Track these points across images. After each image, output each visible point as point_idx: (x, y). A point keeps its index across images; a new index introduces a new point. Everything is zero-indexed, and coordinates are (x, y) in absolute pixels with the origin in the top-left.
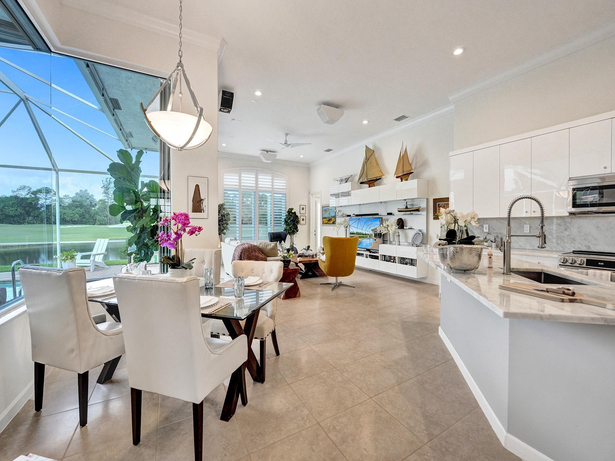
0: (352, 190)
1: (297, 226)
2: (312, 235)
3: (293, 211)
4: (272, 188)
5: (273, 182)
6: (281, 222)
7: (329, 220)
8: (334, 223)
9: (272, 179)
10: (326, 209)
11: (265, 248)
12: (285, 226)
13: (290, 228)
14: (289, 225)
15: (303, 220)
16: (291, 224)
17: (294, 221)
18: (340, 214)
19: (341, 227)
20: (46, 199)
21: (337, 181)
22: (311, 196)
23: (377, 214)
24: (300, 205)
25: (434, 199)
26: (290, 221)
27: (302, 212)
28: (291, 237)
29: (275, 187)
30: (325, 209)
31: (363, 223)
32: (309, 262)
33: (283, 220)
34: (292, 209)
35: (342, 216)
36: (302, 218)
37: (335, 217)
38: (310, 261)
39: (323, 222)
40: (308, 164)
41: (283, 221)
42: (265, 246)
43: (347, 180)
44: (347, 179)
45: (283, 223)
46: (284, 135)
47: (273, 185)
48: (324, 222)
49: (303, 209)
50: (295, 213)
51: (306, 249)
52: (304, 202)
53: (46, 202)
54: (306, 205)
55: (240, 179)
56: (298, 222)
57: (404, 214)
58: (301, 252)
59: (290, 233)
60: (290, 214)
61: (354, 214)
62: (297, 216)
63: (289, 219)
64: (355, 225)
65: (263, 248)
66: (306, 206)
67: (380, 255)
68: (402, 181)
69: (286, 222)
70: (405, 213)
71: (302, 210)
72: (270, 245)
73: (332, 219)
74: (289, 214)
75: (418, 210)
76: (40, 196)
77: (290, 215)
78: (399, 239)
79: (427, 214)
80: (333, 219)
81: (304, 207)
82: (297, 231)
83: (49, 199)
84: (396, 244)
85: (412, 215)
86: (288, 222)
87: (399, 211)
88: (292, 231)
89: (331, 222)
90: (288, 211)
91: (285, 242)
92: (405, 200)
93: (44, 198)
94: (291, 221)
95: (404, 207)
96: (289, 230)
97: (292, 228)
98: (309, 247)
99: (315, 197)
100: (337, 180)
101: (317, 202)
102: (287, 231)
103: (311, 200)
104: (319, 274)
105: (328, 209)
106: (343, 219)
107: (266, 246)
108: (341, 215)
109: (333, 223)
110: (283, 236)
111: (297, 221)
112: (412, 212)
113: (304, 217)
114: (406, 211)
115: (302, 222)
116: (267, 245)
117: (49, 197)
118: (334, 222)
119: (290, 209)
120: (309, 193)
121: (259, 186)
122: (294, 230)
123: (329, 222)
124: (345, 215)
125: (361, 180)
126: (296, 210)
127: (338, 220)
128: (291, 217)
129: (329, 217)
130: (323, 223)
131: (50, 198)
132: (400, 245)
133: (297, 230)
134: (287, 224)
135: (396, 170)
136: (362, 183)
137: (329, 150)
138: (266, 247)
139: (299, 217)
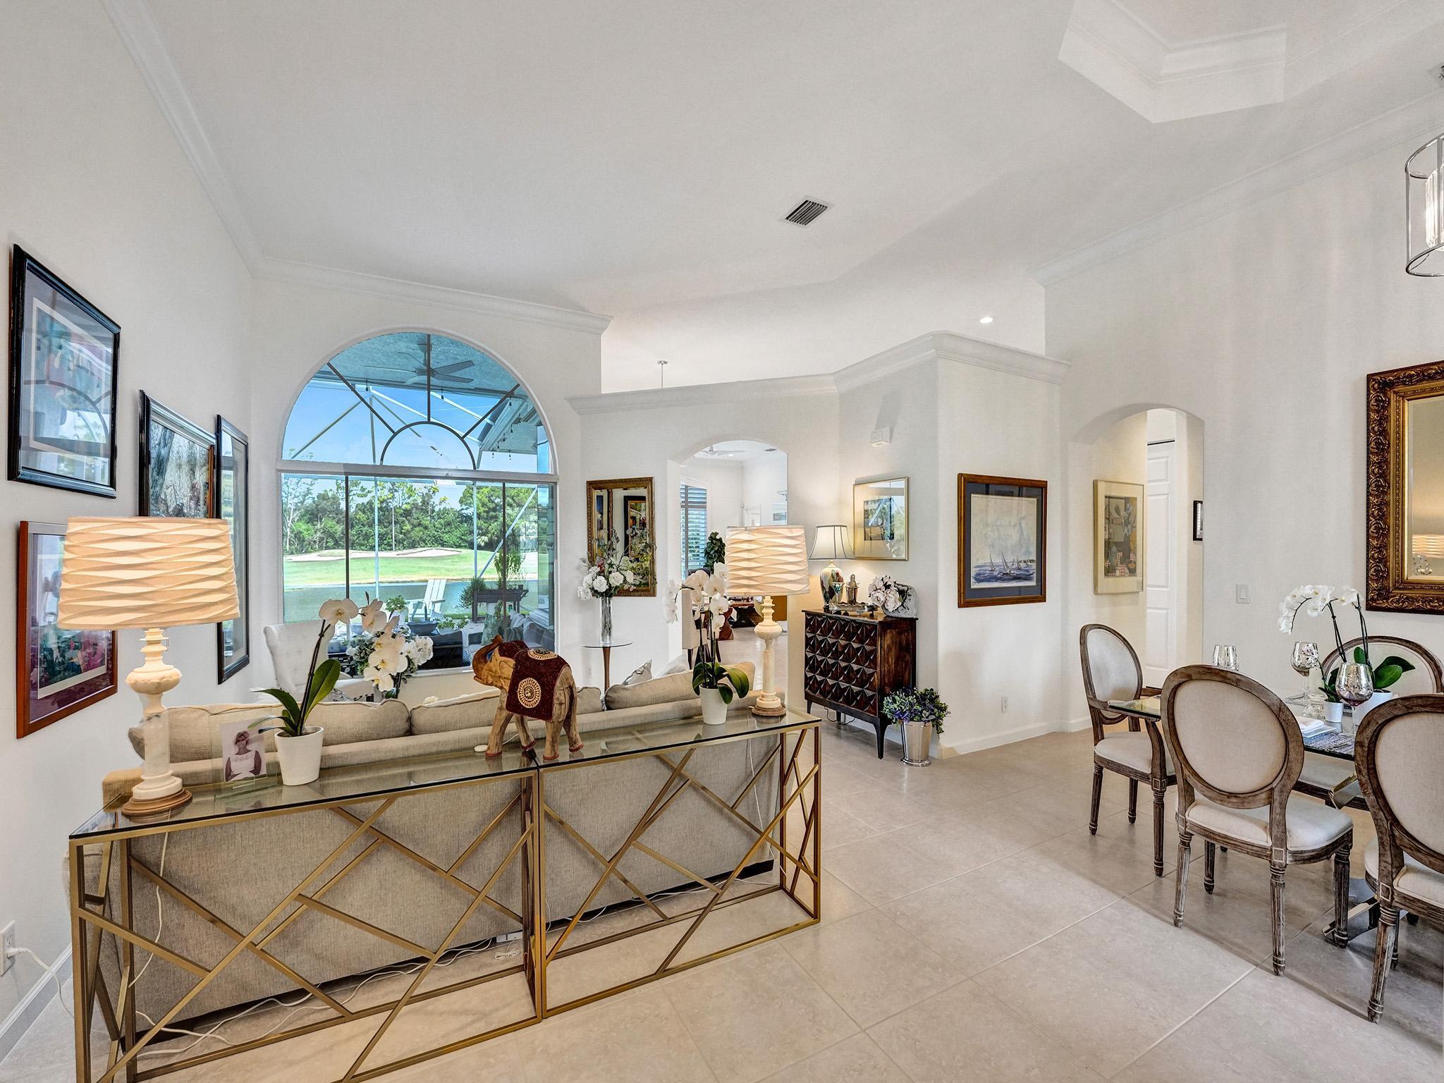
3: (718, 537)
4: (686, 501)
5: (687, 493)
6: (699, 553)
12: (705, 560)
14: (711, 558)
16: (715, 556)
17: (721, 553)
22: (745, 511)
27: (730, 536)
33: (702, 550)
34: (717, 534)
36: (729, 545)
40: (741, 462)
45: (703, 555)
47: (686, 497)
50: (720, 540)
62: (724, 545)
63: (712, 549)
69: (707, 553)
74: (712, 541)
86: (710, 554)
90: (711, 537)
94: (715, 552)
99: (753, 514)
111: (723, 550)
119: (712, 533)
120: (743, 507)
126: (722, 535)
128: (714, 546)
134: (708, 556)
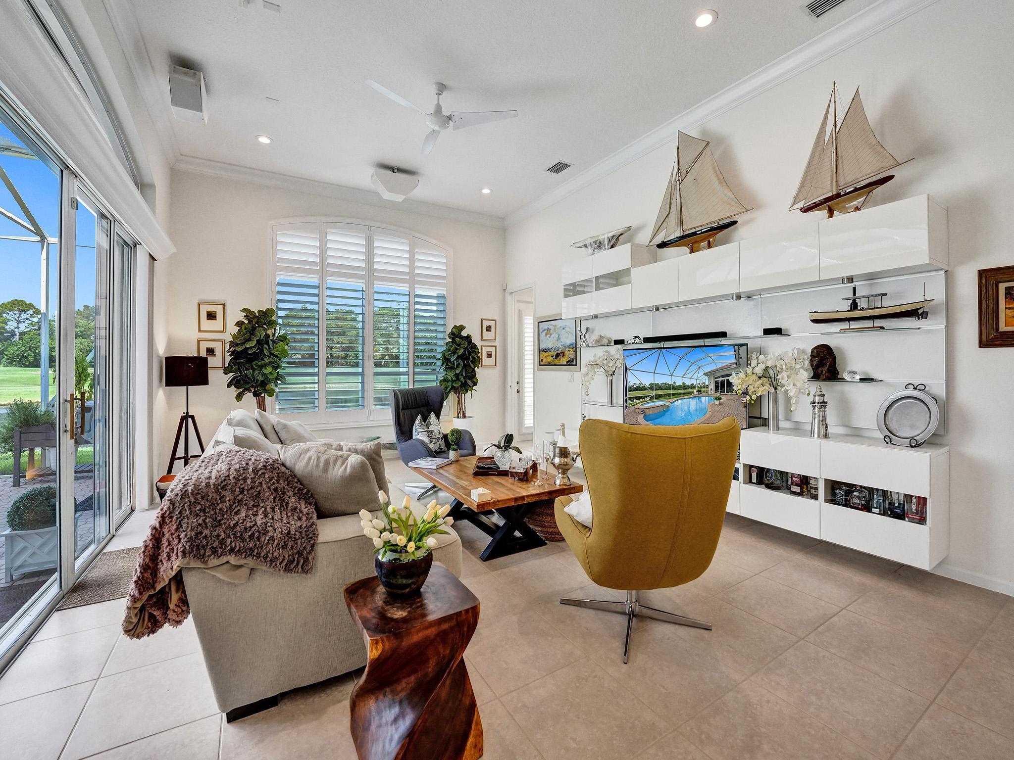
0: (633, 265)
1: (474, 371)
2: (511, 393)
3: (464, 334)
4: (411, 273)
5: (412, 260)
6: (434, 361)
7: (558, 355)
8: (571, 363)
9: (412, 253)
10: (550, 327)
11: (317, 473)
12: (442, 372)
13: (457, 375)
14: (452, 368)
15: (489, 355)
16: (458, 366)
17: (467, 359)
18: (592, 338)
19: (596, 372)
20: (19, 322)
21: (584, 249)
22: (508, 297)
23: (723, 335)
24: (482, 320)
25: (982, 274)
26: (455, 357)
27: (488, 335)
28: (459, 398)
29: (416, 271)
30: (546, 328)
31: (677, 359)
32: (513, 504)
33: (439, 356)
34: (462, 328)
35: (599, 343)
36: (485, 350)
37: (574, 347)
38: (516, 499)
39: (540, 360)
40: (502, 218)
41: (439, 359)
42: (317, 466)
43: (614, 241)
44: (615, 238)
45: (439, 363)
46: (433, 89)
47: (412, 266)
48: (542, 360)
49: (489, 329)
50: (469, 338)
51: (502, 444)
52: (492, 312)
53: (18, 328)
54: (497, 318)
55: (323, 249)
56: (477, 361)
57: (844, 331)
58: (486, 454)
59: (455, 390)
60: (457, 339)
61: (636, 337)
62: (474, 346)
63: (454, 353)
64: (648, 365)
65: (311, 476)
66: (495, 321)
67: (745, 465)
68: (831, 215)
69: (446, 360)
70: (845, 325)
71: (487, 330)
72: (339, 463)
73: (567, 353)
74: (453, 339)
75: (914, 313)
76: (8, 317)
77: (456, 343)
78: (824, 417)
79: (947, 327)
80: (569, 354)
81: (492, 323)
82: (475, 384)
83: (24, 322)
84: (812, 432)
85: (882, 332)
86: (450, 361)
87: (816, 321)
88: (460, 383)
89: (564, 361)
90: (452, 333)
91: (438, 416)
92: (851, 279)
93: (15, 320)
94: (458, 357)
95: (846, 305)
96: (453, 381)
97: (462, 375)
98: (509, 439)
99: (519, 301)
100: (586, 246)
101: (523, 313)
102: (450, 383)
103: (509, 310)
104: (547, 533)
105: (555, 326)
106: (600, 352)
107: (322, 465)
108: (598, 341)
109: (568, 362)
110: (434, 398)
111: (474, 358)
112: (878, 323)
113: (492, 350)
114: (849, 320)
115: (486, 361)
116: (327, 463)
117: (23, 317)
118: (572, 361)
119: (455, 327)
120: (505, 290)
121: (376, 267)
122: (466, 381)
123: (557, 362)
124: (605, 341)
125: (659, 240)
126: (472, 330)
127: (586, 356)
128: (458, 349)
129: (557, 348)
130: (541, 363)
131: (28, 319)
132: (826, 436)
133: (473, 382)
134: (447, 365)
135: (802, 186)
136: (662, 245)
137: (558, 168)
138: (326, 470)
139: (479, 347)
